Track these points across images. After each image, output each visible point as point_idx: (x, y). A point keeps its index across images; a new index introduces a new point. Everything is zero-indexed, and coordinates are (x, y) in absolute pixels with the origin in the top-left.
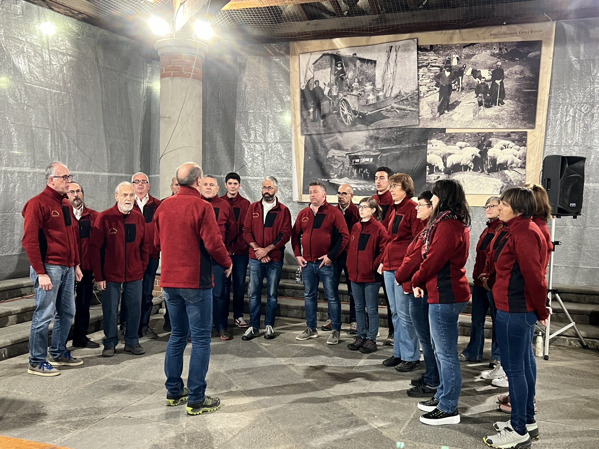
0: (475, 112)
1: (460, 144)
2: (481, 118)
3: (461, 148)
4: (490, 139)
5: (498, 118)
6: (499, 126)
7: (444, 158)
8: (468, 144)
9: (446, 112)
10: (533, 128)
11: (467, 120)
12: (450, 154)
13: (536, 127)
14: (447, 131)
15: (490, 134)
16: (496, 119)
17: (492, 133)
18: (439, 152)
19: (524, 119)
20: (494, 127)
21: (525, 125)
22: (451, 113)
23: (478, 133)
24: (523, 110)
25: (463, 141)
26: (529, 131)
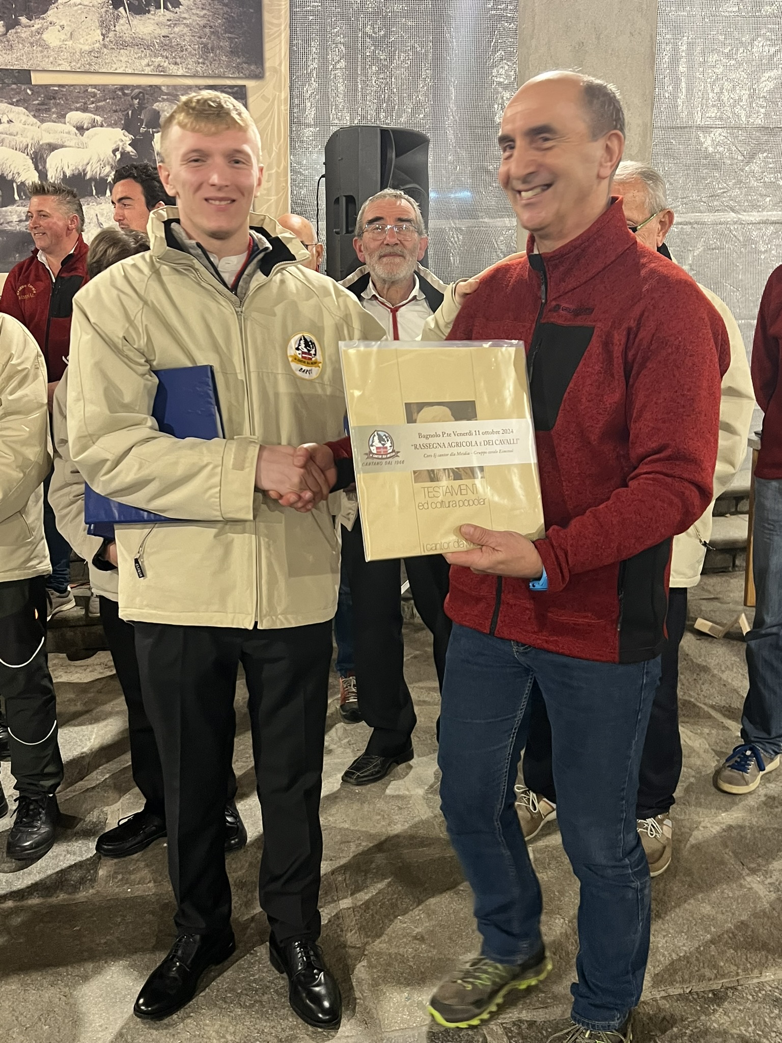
0: (106, 26)
1: (74, 116)
2: (121, 44)
3: (81, 129)
4: (156, 106)
5: (167, 46)
6: (173, 69)
7: (38, 159)
8: (98, 118)
9: (23, 20)
10: (259, 76)
11: (87, 48)
12: (53, 147)
13: (267, 74)
14: (37, 79)
15: (155, 91)
16: (163, 46)
17: (158, 87)
18: (23, 140)
19: (233, 52)
20: (161, 72)
21: (238, 68)
22: (37, 24)
23: (123, 88)
24: (231, 24)
25: (85, 110)
26: (250, 84)
